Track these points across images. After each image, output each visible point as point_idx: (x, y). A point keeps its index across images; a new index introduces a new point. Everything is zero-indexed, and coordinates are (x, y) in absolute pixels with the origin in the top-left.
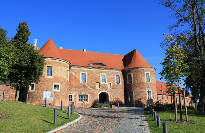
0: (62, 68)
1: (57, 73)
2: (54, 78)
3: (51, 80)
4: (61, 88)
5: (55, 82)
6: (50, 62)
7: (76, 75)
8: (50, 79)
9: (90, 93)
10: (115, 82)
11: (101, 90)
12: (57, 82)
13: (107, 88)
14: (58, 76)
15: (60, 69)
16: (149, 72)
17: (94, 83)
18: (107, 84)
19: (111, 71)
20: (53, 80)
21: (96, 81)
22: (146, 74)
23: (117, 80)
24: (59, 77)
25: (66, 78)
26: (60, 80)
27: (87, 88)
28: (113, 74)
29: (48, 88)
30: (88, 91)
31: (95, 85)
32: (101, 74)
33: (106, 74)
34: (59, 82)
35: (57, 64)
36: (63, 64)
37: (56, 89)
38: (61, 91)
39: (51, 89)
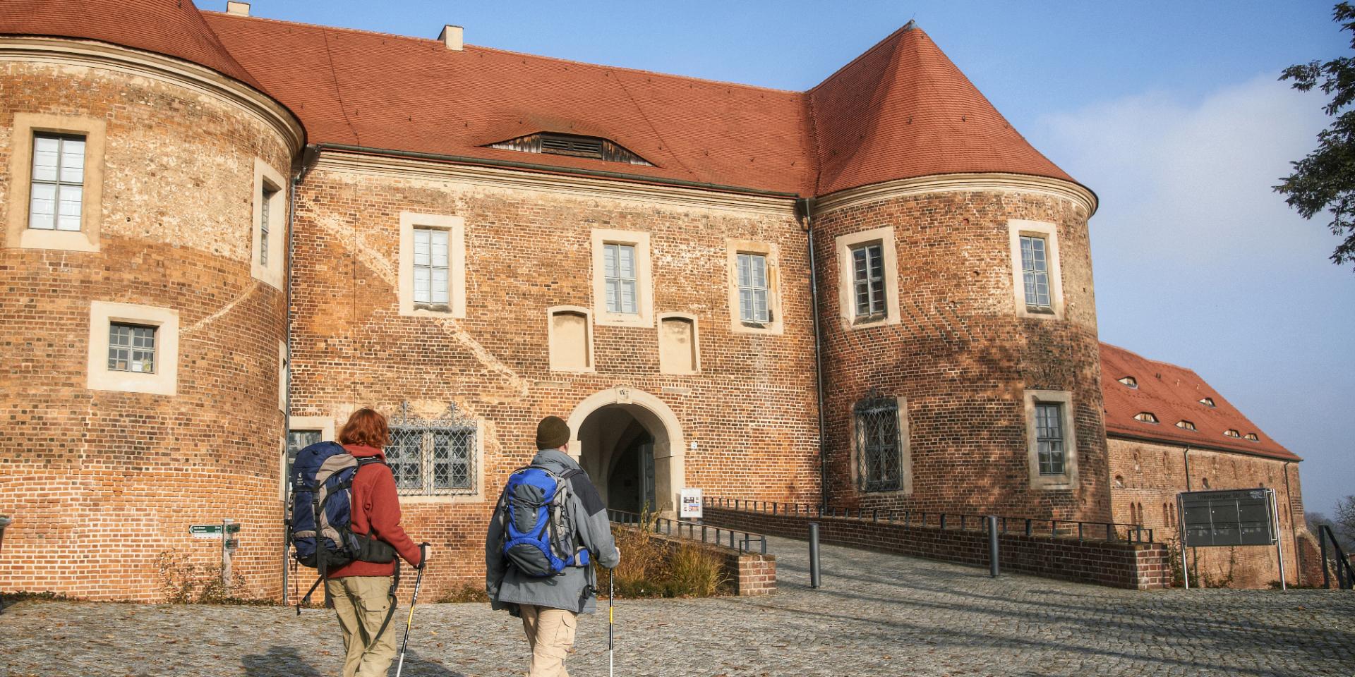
0: (201, 158)
1: (138, 198)
2: (108, 250)
3: (74, 275)
4: (187, 362)
5: (111, 290)
6: (61, 83)
7: (361, 240)
8: (55, 265)
9: (492, 413)
10: (726, 312)
11: (597, 388)
12: (142, 290)
13: (657, 364)
14: (155, 229)
15: (172, 162)
16: (1049, 218)
17: (532, 314)
18: (653, 332)
19: (698, 210)
20: (98, 275)
21: (550, 303)
22: (1025, 236)
23: (746, 293)
24: (164, 248)
25: (241, 253)
26: (176, 276)
27: (466, 360)
28: (708, 234)
29: (39, 351)
30: (472, 394)
31: (545, 336)
32: (599, 235)
33: (642, 238)
34: (163, 293)
35: (141, 110)
36: (213, 117)
37: (137, 365)
38: (186, 386)
39: (70, 365)
